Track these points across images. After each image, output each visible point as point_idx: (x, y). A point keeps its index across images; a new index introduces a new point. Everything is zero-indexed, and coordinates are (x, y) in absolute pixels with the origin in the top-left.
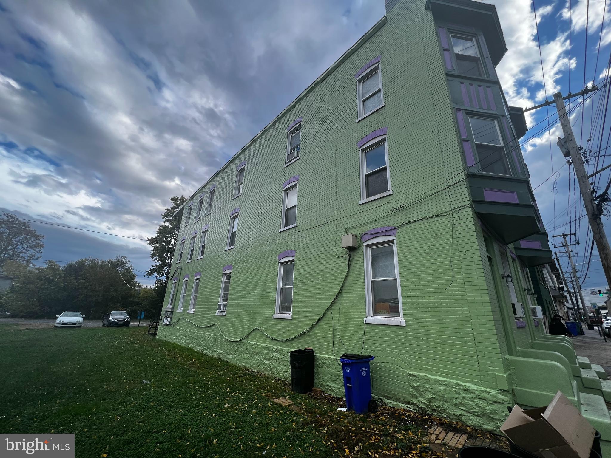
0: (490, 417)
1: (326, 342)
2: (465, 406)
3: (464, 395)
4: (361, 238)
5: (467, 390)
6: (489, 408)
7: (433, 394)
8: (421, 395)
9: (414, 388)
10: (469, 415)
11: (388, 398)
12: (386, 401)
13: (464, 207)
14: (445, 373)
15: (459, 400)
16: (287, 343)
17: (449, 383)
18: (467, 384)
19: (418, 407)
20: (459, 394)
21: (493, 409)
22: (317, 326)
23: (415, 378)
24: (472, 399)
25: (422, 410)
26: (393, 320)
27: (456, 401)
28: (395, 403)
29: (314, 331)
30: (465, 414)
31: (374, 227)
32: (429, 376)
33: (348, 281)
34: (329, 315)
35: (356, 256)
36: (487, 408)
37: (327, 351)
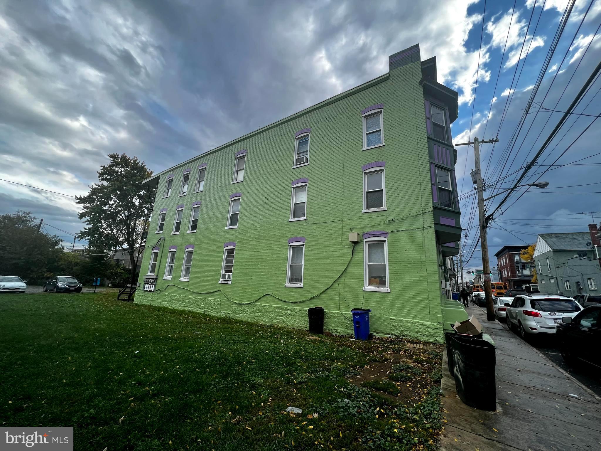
0: (432, 336)
1: (332, 303)
2: (420, 332)
3: (421, 327)
4: (363, 236)
5: (423, 325)
6: (432, 332)
7: (404, 328)
8: (397, 329)
9: (392, 326)
10: (422, 336)
11: (377, 333)
12: (375, 334)
13: (431, 227)
14: (412, 317)
15: (418, 330)
16: (299, 304)
17: (414, 322)
18: (423, 322)
19: (395, 336)
20: (418, 327)
21: (434, 332)
22: (326, 292)
23: (394, 320)
24: (425, 329)
25: (397, 337)
26: (382, 289)
27: (416, 330)
28: (381, 335)
29: (323, 295)
30: (421, 336)
31: (372, 230)
32: (402, 319)
33: (351, 264)
34: (336, 285)
35: (357, 247)
36: (431, 332)
37: (334, 308)
